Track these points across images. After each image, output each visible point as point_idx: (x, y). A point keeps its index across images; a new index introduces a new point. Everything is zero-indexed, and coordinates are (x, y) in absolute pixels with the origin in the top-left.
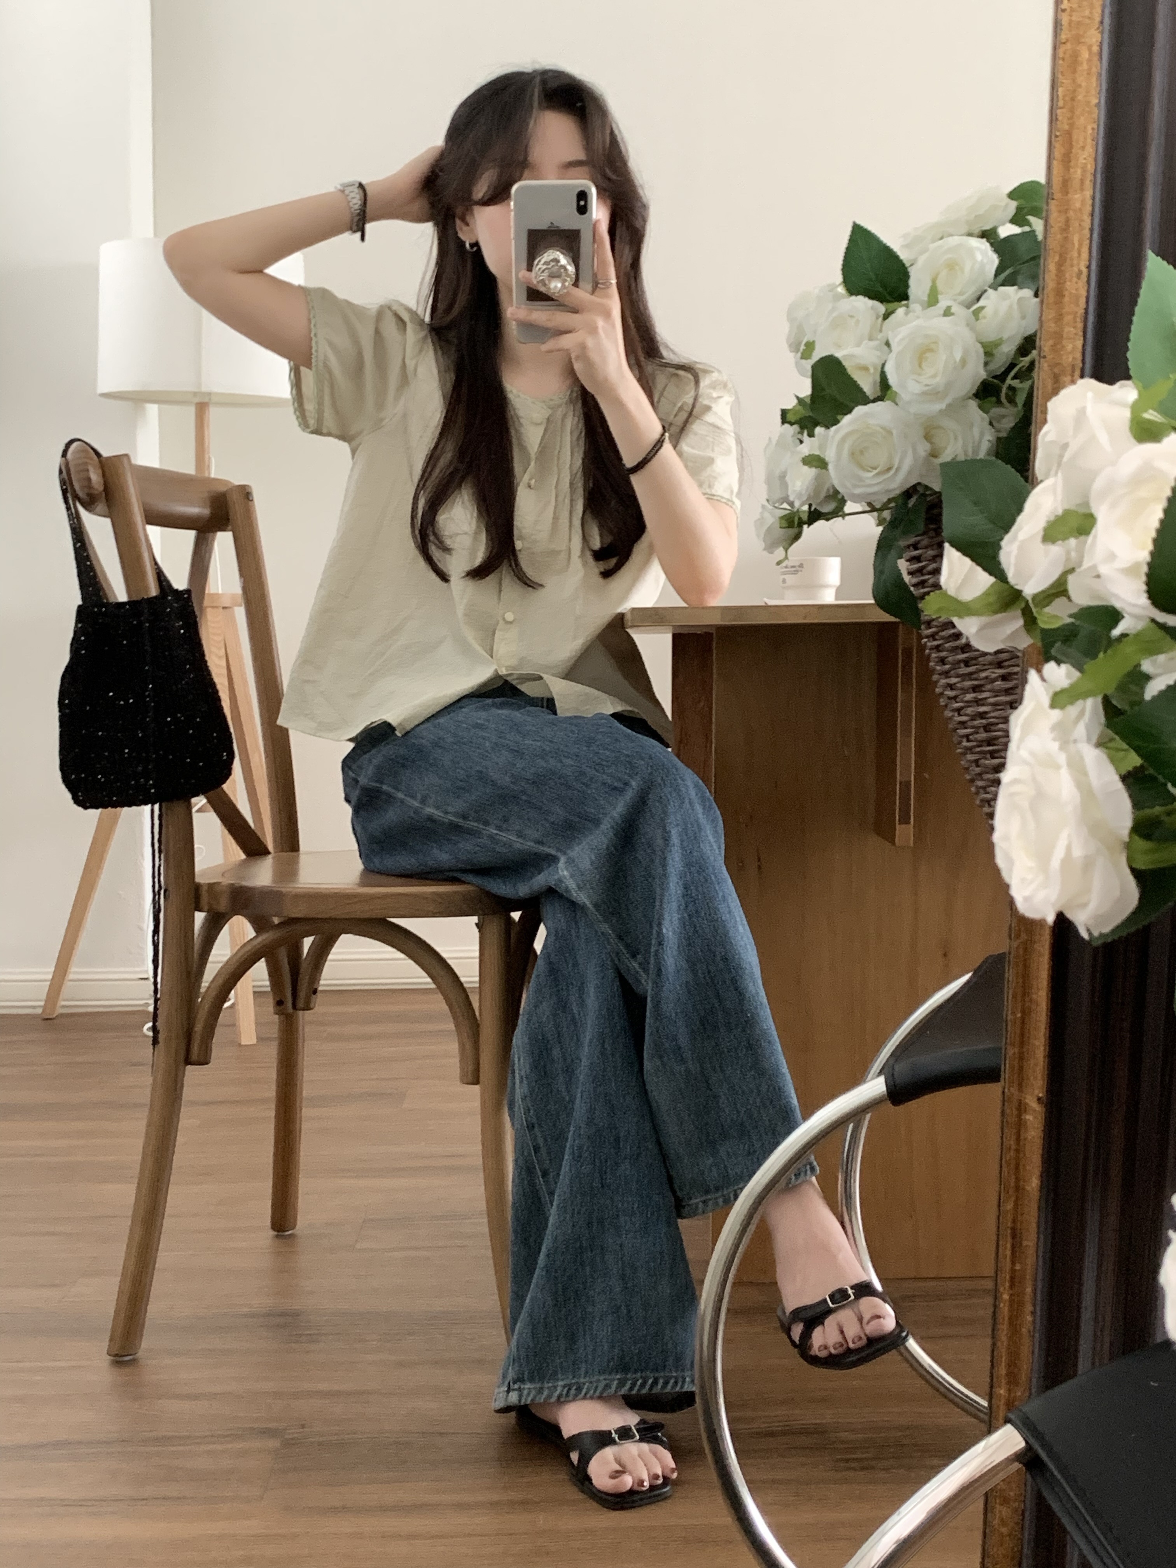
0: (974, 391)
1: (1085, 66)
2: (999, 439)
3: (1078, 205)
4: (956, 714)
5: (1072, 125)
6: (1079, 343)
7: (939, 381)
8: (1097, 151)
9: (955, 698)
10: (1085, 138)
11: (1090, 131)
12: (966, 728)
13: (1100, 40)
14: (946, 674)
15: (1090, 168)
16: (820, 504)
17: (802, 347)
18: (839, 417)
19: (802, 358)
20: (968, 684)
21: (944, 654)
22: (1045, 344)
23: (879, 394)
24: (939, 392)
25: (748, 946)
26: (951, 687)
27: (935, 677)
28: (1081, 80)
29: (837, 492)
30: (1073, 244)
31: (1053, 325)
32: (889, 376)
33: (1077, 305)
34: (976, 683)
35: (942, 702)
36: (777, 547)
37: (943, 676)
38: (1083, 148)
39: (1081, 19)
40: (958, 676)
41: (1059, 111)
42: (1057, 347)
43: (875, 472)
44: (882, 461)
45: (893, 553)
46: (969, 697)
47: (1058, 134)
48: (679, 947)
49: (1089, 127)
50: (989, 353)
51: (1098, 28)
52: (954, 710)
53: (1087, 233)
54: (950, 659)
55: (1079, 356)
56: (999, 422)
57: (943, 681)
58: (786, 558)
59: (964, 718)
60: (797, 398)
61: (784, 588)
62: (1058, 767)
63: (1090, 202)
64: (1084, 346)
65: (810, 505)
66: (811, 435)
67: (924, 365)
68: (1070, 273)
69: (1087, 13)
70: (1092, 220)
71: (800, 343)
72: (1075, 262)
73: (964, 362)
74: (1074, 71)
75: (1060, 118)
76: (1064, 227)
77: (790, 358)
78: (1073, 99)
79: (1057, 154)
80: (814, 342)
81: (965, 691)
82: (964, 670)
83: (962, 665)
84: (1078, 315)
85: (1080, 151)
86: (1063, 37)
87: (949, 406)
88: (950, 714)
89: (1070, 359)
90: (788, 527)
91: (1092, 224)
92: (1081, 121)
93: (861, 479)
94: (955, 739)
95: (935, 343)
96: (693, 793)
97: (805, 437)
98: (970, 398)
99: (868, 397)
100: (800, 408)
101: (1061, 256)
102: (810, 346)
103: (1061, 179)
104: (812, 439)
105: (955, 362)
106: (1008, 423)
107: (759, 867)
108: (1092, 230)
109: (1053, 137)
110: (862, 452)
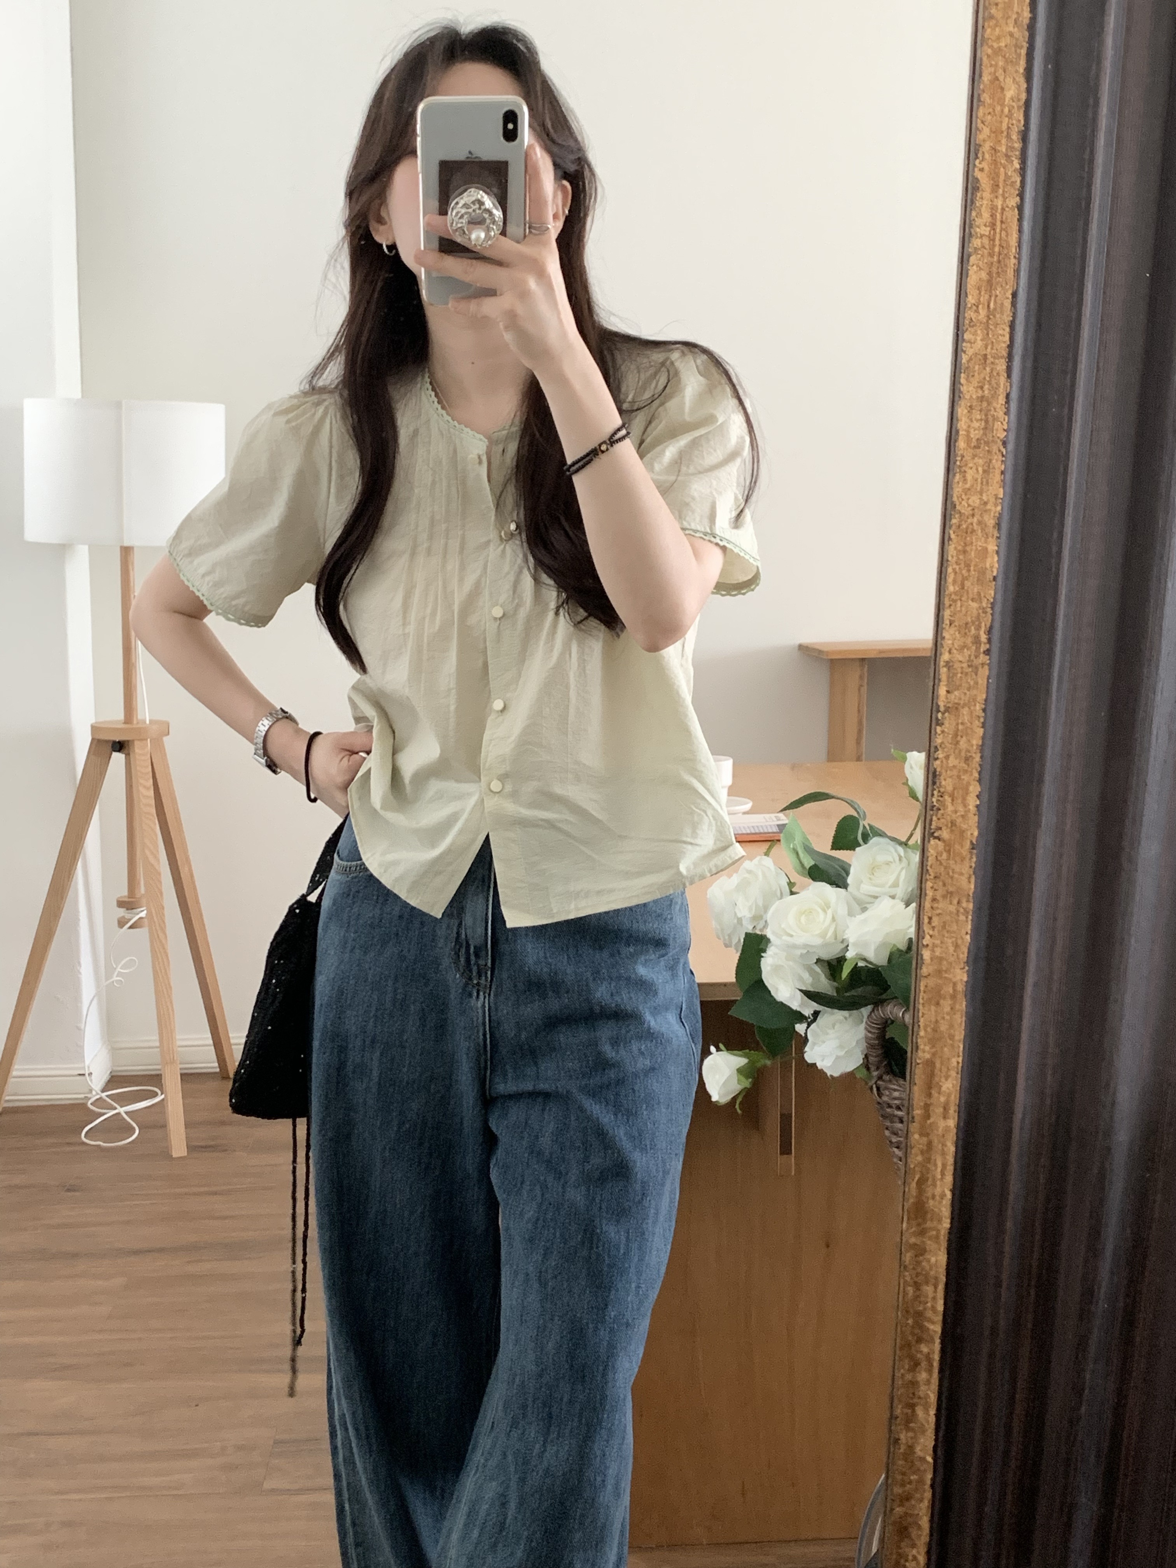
13: (965, 976)
51: (964, 968)
101: (922, 1175)
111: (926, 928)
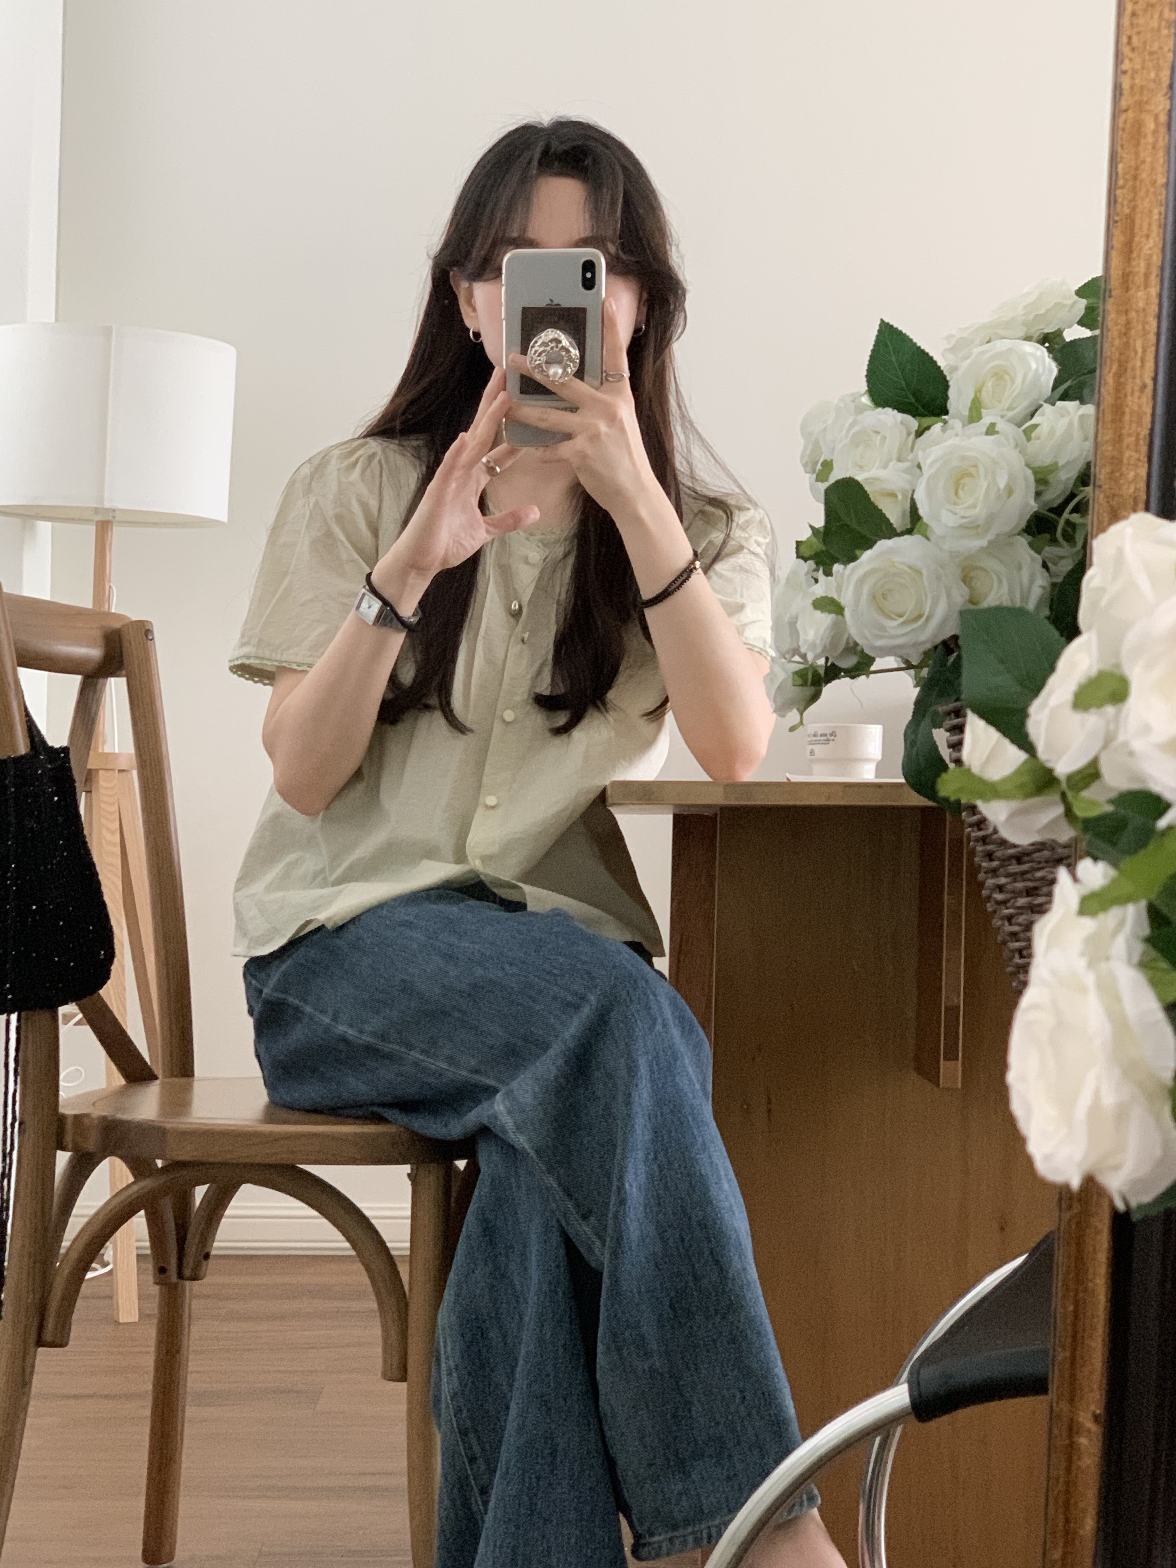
0: (1023, 524)
1: (1150, 139)
2: (1054, 585)
3: (1141, 304)
4: (1006, 923)
5: (1134, 208)
6: (1143, 472)
7: (979, 512)
8: (1164, 240)
9: (1004, 903)
10: (1150, 224)
11: (1156, 217)
12: (1017, 941)
13: (1168, 107)
14: (994, 872)
15: (1156, 260)
16: (837, 658)
17: (819, 467)
18: (858, 552)
19: (817, 480)
20: (1020, 885)
21: (990, 847)
22: (1101, 474)
23: (909, 526)
24: (978, 527)
25: (735, 1208)
26: (1000, 888)
27: (981, 876)
28: (1145, 154)
29: (856, 644)
30: (1136, 353)
31: (1110, 448)
32: (919, 505)
33: (1139, 423)
34: (1030, 884)
35: (990, 907)
36: (790, 709)
37: (990, 875)
38: (1148, 236)
39: (1144, 83)
40: (1008, 875)
41: (1118, 192)
42: (1115, 476)
43: (901, 620)
44: (909, 608)
45: (927, 720)
46: (1022, 901)
47: (1116, 218)
48: (645, 1208)
49: (1156, 211)
50: (1042, 479)
51: (1166, 94)
52: (1002, 918)
53: (1152, 338)
54: (999, 854)
55: (1142, 486)
56: (1055, 564)
57: (990, 882)
58: (801, 723)
59: (1015, 928)
60: (812, 527)
61: (812, 761)
62: (1084, 990)
63: (1156, 301)
64: (1149, 476)
65: (827, 659)
66: (828, 573)
67: (961, 492)
68: (1132, 385)
69: (1153, 75)
70: (1159, 322)
71: (817, 462)
72: (1138, 373)
73: (1010, 491)
74: (1138, 144)
75: (1120, 200)
76: (1123, 330)
77: (807, 479)
78: (1135, 178)
79: (1117, 243)
80: (832, 460)
81: (1017, 894)
82: (1014, 868)
83: (1014, 861)
84: (1142, 436)
85: (1143, 240)
86: (1124, 103)
87: (990, 543)
88: (999, 923)
89: (1132, 490)
90: (802, 685)
91: (1159, 327)
92: (1144, 204)
93: (883, 628)
94: (1006, 954)
95: (975, 466)
96: (668, 1013)
97: (820, 575)
98: (1019, 534)
99: (895, 530)
100: (814, 540)
101: (1120, 366)
102: (828, 466)
103: (1120, 272)
104: (830, 578)
105: (999, 489)
106: (1066, 566)
107: (769, 1111)
108: (1158, 335)
109: (1111, 223)
110: (884, 596)
111: (1126, 50)
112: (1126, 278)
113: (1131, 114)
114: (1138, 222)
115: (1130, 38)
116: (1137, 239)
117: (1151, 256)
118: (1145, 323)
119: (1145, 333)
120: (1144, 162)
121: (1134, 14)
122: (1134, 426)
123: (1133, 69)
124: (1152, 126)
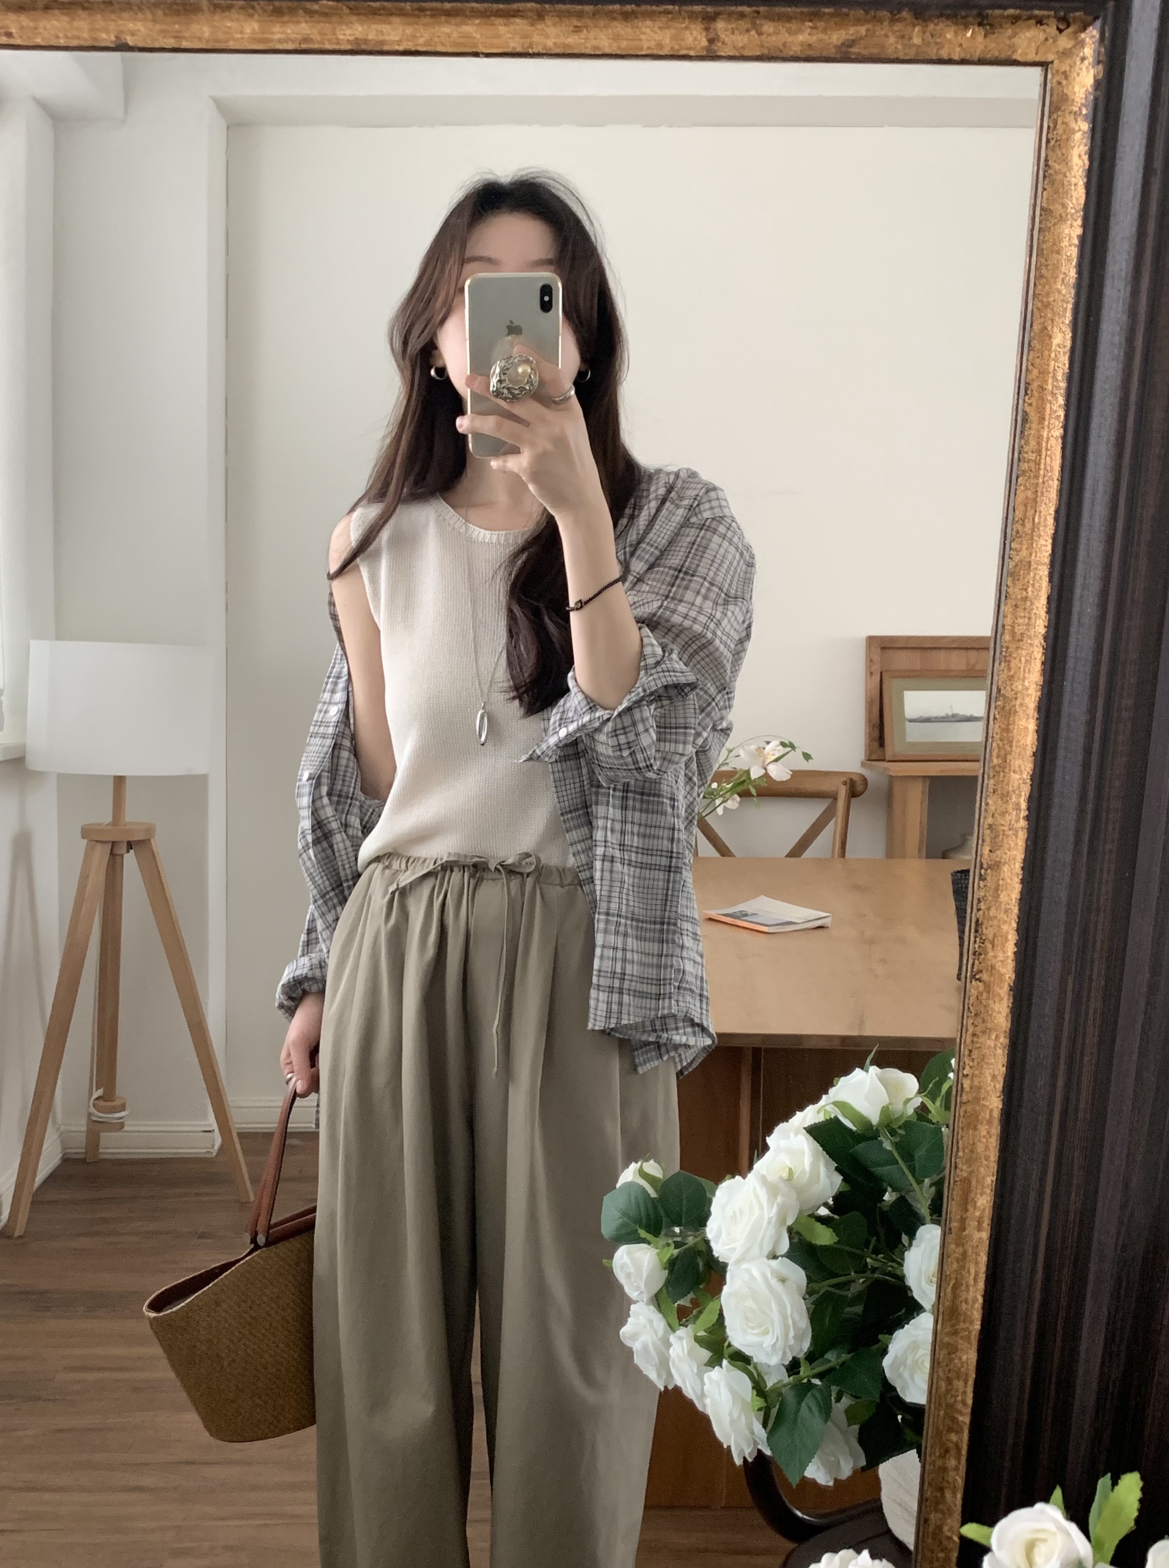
1: (985, 1127)
5: (970, 1174)
10: (983, 1187)
11: (987, 1180)
15: (987, 1212)
28: (981, 1136)
30: (969, 1272)
38: (981, 1195)
39: (981, 1085)
41: (958, 1160)
51: (1000, 1096)
112: (963, 1221)
113: (969, 1108)
114: (974, 1183)
115: (970, 1051)
116: (972, 1195)
117: (984, 1210)
118: (978, 1255)
119: (977, 1263)
120: (980, 1141)
121: (974, 1035)
122: (967, 1325)
123: (973, 1074)
124: (988, 1117)
